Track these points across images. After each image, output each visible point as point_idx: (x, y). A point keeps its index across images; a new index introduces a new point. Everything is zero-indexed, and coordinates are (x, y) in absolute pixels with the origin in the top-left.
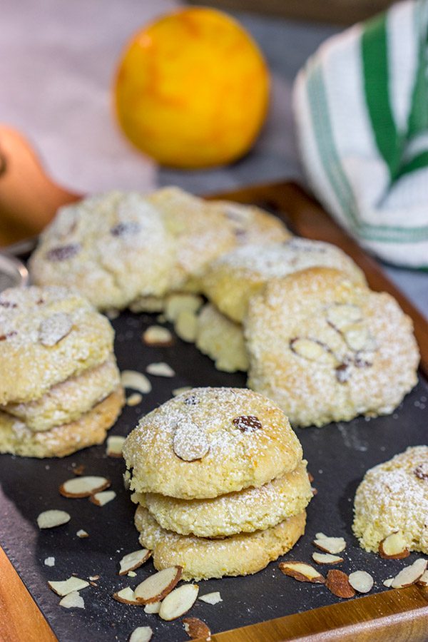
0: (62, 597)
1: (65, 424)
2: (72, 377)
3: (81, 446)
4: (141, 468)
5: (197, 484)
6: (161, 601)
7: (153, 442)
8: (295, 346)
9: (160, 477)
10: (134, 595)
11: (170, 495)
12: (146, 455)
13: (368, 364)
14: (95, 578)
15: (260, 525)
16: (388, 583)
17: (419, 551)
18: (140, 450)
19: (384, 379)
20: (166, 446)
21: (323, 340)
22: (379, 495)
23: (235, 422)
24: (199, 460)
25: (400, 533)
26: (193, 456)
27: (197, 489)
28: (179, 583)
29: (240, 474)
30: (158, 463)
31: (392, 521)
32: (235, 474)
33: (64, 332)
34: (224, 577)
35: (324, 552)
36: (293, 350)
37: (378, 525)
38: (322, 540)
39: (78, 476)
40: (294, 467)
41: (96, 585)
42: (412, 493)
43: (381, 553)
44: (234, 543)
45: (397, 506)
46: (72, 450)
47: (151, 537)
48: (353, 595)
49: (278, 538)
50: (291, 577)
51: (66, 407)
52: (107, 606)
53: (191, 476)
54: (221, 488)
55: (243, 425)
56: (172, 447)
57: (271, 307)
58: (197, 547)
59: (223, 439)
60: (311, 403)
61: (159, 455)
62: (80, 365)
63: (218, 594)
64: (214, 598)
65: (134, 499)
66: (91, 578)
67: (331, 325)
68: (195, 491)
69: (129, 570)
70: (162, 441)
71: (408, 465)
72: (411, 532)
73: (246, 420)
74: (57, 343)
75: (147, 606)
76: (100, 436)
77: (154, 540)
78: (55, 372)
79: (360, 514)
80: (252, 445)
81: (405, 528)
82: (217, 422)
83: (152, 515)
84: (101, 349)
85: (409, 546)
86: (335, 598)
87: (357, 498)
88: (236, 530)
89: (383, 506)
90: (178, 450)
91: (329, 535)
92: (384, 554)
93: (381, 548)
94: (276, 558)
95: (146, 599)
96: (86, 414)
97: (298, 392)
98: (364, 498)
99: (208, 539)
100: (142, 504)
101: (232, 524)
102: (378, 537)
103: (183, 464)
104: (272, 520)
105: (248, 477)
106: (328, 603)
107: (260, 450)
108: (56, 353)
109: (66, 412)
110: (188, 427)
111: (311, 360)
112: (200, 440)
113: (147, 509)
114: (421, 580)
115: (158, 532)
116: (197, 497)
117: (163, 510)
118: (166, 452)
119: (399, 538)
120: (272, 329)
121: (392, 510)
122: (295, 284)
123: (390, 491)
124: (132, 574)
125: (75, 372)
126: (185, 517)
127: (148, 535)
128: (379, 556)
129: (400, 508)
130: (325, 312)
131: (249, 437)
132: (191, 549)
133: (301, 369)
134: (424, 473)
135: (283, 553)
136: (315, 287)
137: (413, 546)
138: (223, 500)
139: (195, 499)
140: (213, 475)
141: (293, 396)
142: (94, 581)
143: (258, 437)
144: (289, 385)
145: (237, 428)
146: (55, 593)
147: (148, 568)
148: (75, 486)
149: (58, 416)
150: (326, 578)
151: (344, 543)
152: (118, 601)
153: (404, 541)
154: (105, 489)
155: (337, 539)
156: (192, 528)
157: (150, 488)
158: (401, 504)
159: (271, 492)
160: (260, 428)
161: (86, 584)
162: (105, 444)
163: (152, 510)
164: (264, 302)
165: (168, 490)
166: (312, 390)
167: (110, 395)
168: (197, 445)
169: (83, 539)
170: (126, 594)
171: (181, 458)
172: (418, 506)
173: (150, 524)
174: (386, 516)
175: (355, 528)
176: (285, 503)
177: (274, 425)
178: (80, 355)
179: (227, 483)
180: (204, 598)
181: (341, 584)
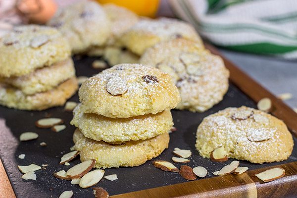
0: (23, 174)
1: (42, 92)
4: (86, 99)
5: (118, 109)
6: (81, 178)
7: (95, 85)
9: (97, 104)
10: (65, 174)
11: (102, 114)
12: (90, 92)
13: (195, 82)
14: (45, 165)
16: (216, 173)
17: (233, 158)
18: (88, 89)
20: (103, 87)
22: (211, 127)
23: (144, 78)
24: (120, 95)
25: (223, 147)
27: (118, 111)
28: (93, 169)
29: (144, 105)
30: (97, 96)
31: (218, 140)
32: (141, 105)
33: (43, 41)
34: (120, 167)
35: (179, 157)
37: (210, 143)
38: (177, 151)
41: (45, 169)
42: (230, 126)
44: (127, 148)
45: (221, 133)
48: (195, 179)
49: (153, 147)
50: (160, 168)
51: (43, 82)
52: (49, 179)
53: (115, 104)
54: (132, 112)
55: (148, 79)
58: (105, 149)
59: (136, 86)
61: (98, 91)
62: (51, 59)
63: (116, 175)
64: (113, 177)
66: (43, 165)
67: (181, 61)
68: (117, 113)
69: (66, 162)
70: (100, 85)
71: (227, 114)
72: (229, 146)
73: (149, 77)
74: (39, 46)
75: (73, 180)
77: (81, 145)
78: (37, 60)
79: (200, 138)
80: (152, 90)
81: (226, 145)
82: (134, 77)
85: (228, 155)
86: (185, 180)
87: (198, 130)
89: (213, 132)
90: (109, 90)
91: (181, 149)
92: (213, 159)
93: (211, 155)
94: (151, 158)
95: (72, 176)
98: (202, 129)
102: (210, 149)
103: (111, 97)
104: (149, 134)
105: (148, 107)
106: (180, 182)
107: (157, 93)
109: (43, 84)
110: (116, 78)
112: (122, 85)
114: (235, 171)
116: (118, 117)
118: (102, 90)
119: (222, 149)
121: (218, 135)
123: (217, 125)
124: (67, 164)
125: (48, 62)
127: (79, 144)
128: (211, 160)
129: (223, 134)
131: (151, 86)
132: (101, 150)
134: (236, 117)
135: (155, 156)
137: (230, 155)
140: (128, 104)
142: (44, 167)
143: (156, 87)
145: (144, 81)
146: (20, 171)
147: (77, 160)
150: (179, 170)
151: (191, 153)
152: (56, 177)
153: (225, 152)
155: (186, 151)
158: (224, 132)
160: (158, 82)
161: (39, 168)
165: (101, 111)
168: (121, 87)
170: (62, 174)
171: (110, 94)
172: (233, 133)
173: (80, 138)
174: (215, 138)
175: (196, 146)
176: (157, 126)
177: (166, 81)
179: (136, 109)
180: (107, 177)
181: (188, 173)
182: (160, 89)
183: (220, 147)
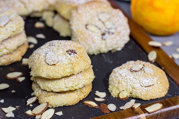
0: (6, 113)
1: (8, 54)
2: (10, 38)
3: (13, 62)
4: (34, 68)
5: (54, 73)
6: (42, 114)
7: (38, 59)
8: (88, 27)
9: (41, 71)
10: (32, 113)
11: (45, 77)
12: (36, 63)
13: (113, 33)
14: (18, 107)
15: (76, 88)
16: (121, 108)
17: (132, 97)
18: (34, 61)
19: (118, 38)
20: (43, 60)
21: (97, 25)
22: (118, 78)
23: (67, 51)
24: (55, 65)
25: (125, 91)
26: (53, 63)
28: (48, 108)
29: (69, 70)
30: (40, 66)
31: (122, 86)
32: (67, 70)
33: (7, 22)
34: (64, 106)
35: (99, 97)
36: (87, 28)
37: (117, 88)
38: (98, 93)
39: (12, 72)
40: (88, 67)
41: (18, 109)
42: (129, 77)
43: (118, 98)
44: (67, 94)
45: (124, 81)
46: (10, 63)
47: (38, 92)
48: (109, 112)
49: (82, 92)
50: (88, 106)
51: (8, 48)
52: (22, 116)
53: (52, 70)
54: (63, 74)
55: (70, 53)
56: (45, 60)
57: (79, 14)
58: (54, 96)
59: (63, 58)
60: (93, 47)
61: (40, 63)
62: (13, 33)
63: (62, 112)
64: (60, 113)
65: (32, 79)
66: (17, 107)
68: (53, 76)
69: (30, 104)
70: (41, 58)
71: (128, 67)
72: (129, 90)
73: (71, 51)
74: (5, 25)
75: (36, 116)
76: (20, 58)
77: (39, 93)
78: (4, 35)
79: (111, 84)
80: (73, 60)
81: (127, 89)
82: (61, 51)
83: (38, 84)
84: (20, 27)
85: (128, 95)
86: (103, 113)
87: (110, 79)
88: (68, 89)
89: (119, 81)
90: (47, 61)
91: (100, 92)
92: (120, 98)
93: (118, 96)
94: (82, 99)
95: (36, 114)
96: (15, 50)
97: (89, 43)
98: (112, 79)
99: (58, 93)
100: (35, 81)
101: (66, 87)
102: (117, 92)
103: (49, 66)
104: (81, 86)
105: (72, 71)
106: (100, 115)
107: (76, 61)
108: (4, 29)
109: (8, 49)
110: (51, 53)
111: (93, 32)
112: (55, 58)
113: (36, 83)
114: (133, 107)
115: (40, 91)
116: (54, 78)
117: (42, 83)
118: (43, 62)
119: (125, 92)
120: (79, 21)
121: (122, 83)
122: (87, 6)
123: (122, 76)
125: (11, 35)
126: (50, 85)
127: (37, 92)
128: (118, 99)
129: (125, 82)
130: (98, 16)
131: (72, 57)
132: (52, 97)
133: (89, 35)
134: (133, 70)
135: (84, 98)
136: (94, 7)
137: (130, 95)
138: (63, 79)
139: (53, 78)
140: (60, 70)
141: (87, 44)
142: (18, 108)
143: (75, 57)
144: (85, 40)
145: (68, 54)
146: (4, 112)
147: (37, 103)
148: (11, 75)
149: (5, 51)
150: (99, 106)
151: (106, 94)
152: (26, 115)
153: (127, 93)
154: (21, 76)
155: (103, 93)
156: (52, 89)
157: (37, 74)
158: (126, 80)
159: (80, 76)
160: (76, 53)
161: (15, 109)
162: (21, 61)
163: (38, 83)
164: (77, 12)
165: (44, 75)
166: (94, 42)
167: (23, 44)
168: (54, 59)
169: (14, 93)
170: (29, 112)
171: (48, 64)
172: (132, 81)
173: (37, 88)
174: (120, 85)
175: (109, 89)
176: (85, 80)
177: (81, 53)
178: (13, 30)
179: (65, 73)
180: (57, 113)
181: (105, 108)
182: (78, 58)
183: (124, 90)
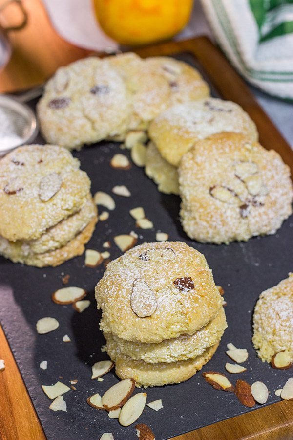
3: (67, 259)
6: (121, 407)
7: (117, 297)
8: (213, 192)
9: (121, 328)
10: (102, 402)
12: (111, 308)
13: (262, 205)
14: (75, 382)
15: (191, 356)
19: (272, 214)
20: (126, 301)
21: (231, 187)
22: (272, 320)
23: (176, 283)
24: (150, 316)
26: (145, 313)
27: (147, 338)
28: (134, 391)
29: (179, 326)
30: (120, 316)
31: (281, 342)
32: (175, 327)
33: (55, 189)
34: (164, 385)
35: (233, 362)
36: (212, 195)
37: (271, 344)
38: (231, 351)
41: (75, 389)
45: (285, 331)
46: (61, 262)
47: (114, 351)
50: (211, 384)
51: (57, 238)
52: (82, 410)
55: (181, 286)
56: (130, 303)
57: (197, 164)
59: (167, 297)
60: (223, 232)
62: (67, 213)
63: (160, 401)
64: (157, 405)
66: (72, 383)
67: (237, 177)
69: (98, 377)
70: (123, 297)
73: (183, 281)
74: (51, 198)
75: (110, 412)
76: (80, 251)
77: (116, 354)
78: (49, 220)
79: (257, 330)
80: (187, 303)
82: (163, 281)
88: (175, 360)
89: (275, 330)
90: (134, 307)
92: (275, 366)
93: (272, 361)
94: (200, 369)
95: (110, 407)
97: (214, 224)
101: (171, 356)
103: (137, 319)
105: (184, 329)
107: (193, 308)
108: (50, 205)
109: (58, 241)
110: (141, 286)
111: (223, 202)
112: (150, 298)
118: (125, 307)
120: (198, 179)
121: (282, 334)
123: (280, 318)
124: (101, 380)
126: (138, 349)
128: (272, 367)
129: (287, 332)
130: (234, 167)
131: (186, 296)
132: (142, 367)
133: (217, 208)
135: (205, 363)
141: (211, 226)
142: (74, 385)
143: (192, 297)
144: (208, 219)
145: (177, 288)
147: (113, 377)
149: (52, 244)
151: (247, 354)
154: (83, 299)
155: (242, 350)
156: (143, 358)
158: (288, 329)
160: (193, 288)
161: (67, 389)
162: (84, 256)
164: (193, 159)
165: (126, 337)
166: (224, 223)
168: (148, 303)
170: (96, 400)
171: (137, 315)
174: (277, 338)
176: (209, 337)
177: (203, 284)
178: (67, 206)
179: (169, 333)
180: (151, 405)
181: (246, 395)
182: (196, 300)
183: (283, 351)
